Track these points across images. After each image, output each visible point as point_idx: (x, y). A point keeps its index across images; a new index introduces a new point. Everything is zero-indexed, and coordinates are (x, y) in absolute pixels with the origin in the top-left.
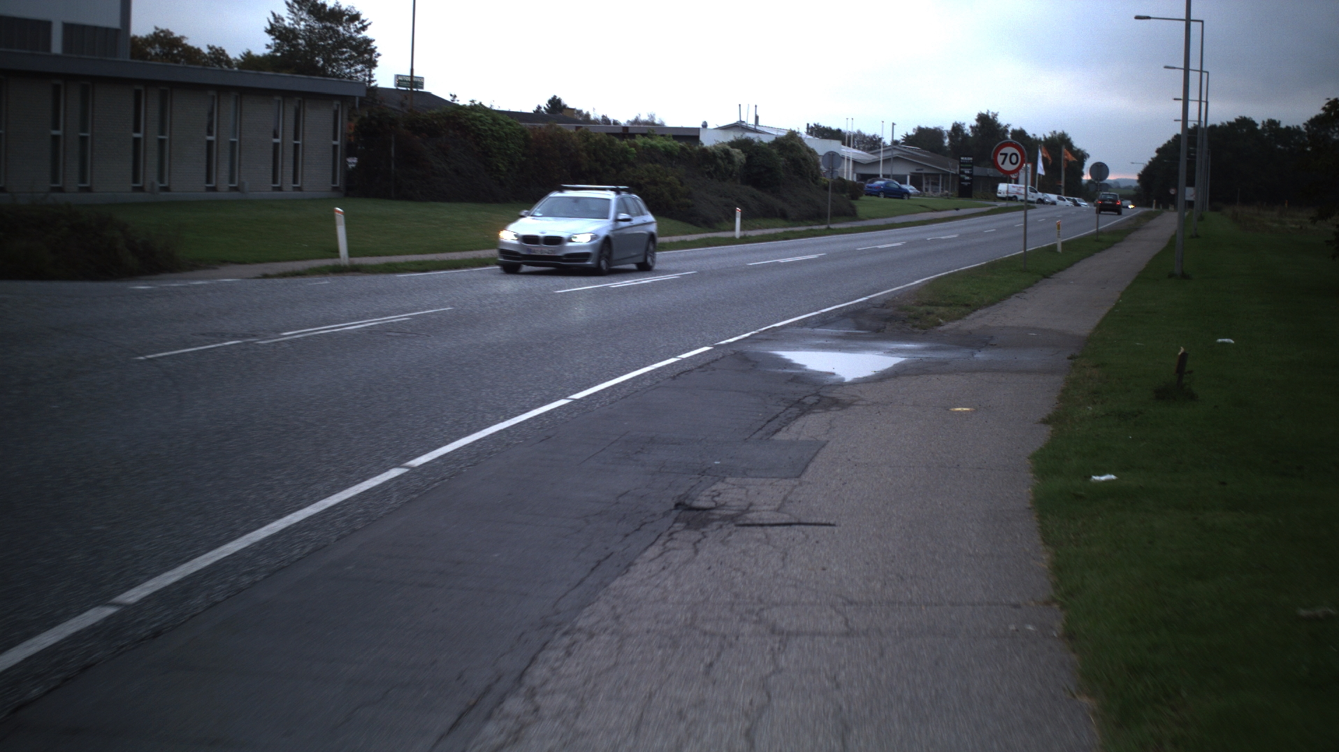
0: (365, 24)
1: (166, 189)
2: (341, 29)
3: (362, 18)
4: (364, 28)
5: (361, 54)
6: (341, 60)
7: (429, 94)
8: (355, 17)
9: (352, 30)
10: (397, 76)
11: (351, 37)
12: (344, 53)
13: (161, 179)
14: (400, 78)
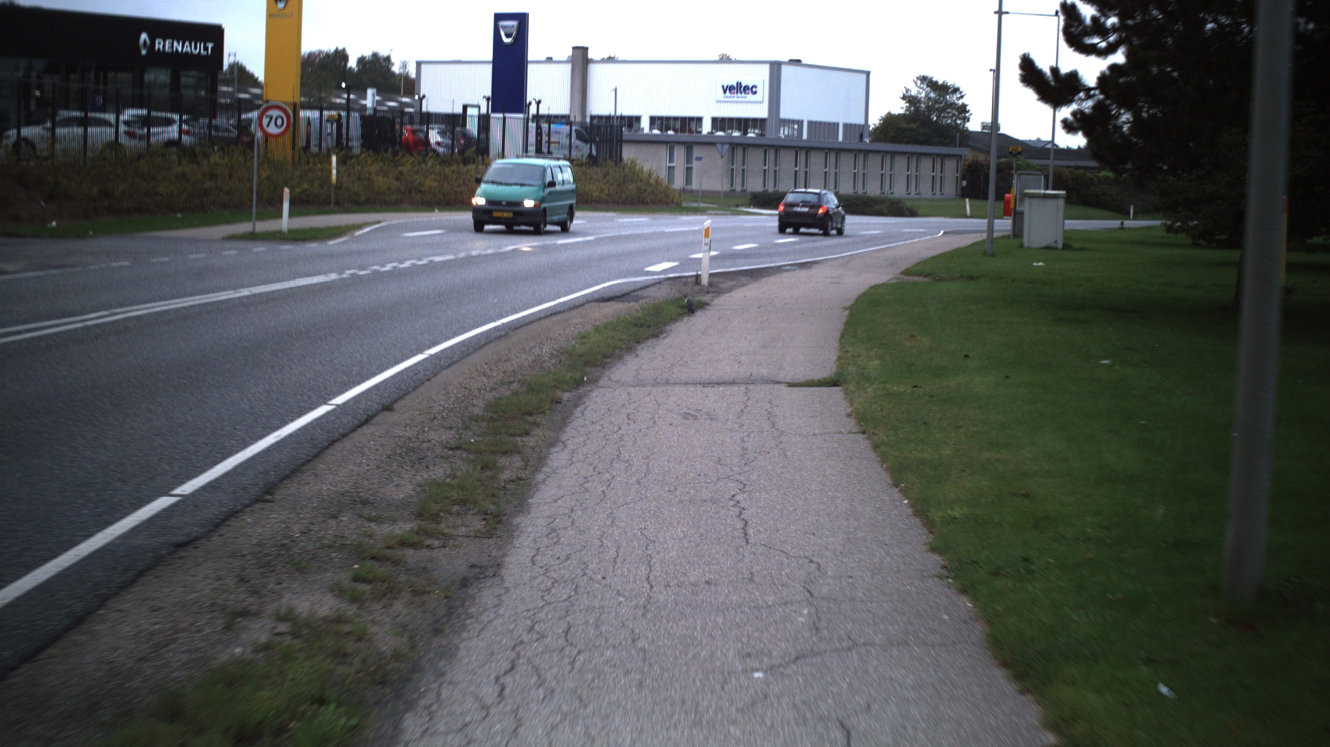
0: (963, 94)
2: (948, 97)
3: (961, 90)
4: (962, 97)
5: (960, 113)
6: (948, 117)
7: (1004, 136)
8: (956, 90)
9: (955, 99)
10: (983, 123)
11: (954, 103)
12: (949, 113)
14: (984, 124)
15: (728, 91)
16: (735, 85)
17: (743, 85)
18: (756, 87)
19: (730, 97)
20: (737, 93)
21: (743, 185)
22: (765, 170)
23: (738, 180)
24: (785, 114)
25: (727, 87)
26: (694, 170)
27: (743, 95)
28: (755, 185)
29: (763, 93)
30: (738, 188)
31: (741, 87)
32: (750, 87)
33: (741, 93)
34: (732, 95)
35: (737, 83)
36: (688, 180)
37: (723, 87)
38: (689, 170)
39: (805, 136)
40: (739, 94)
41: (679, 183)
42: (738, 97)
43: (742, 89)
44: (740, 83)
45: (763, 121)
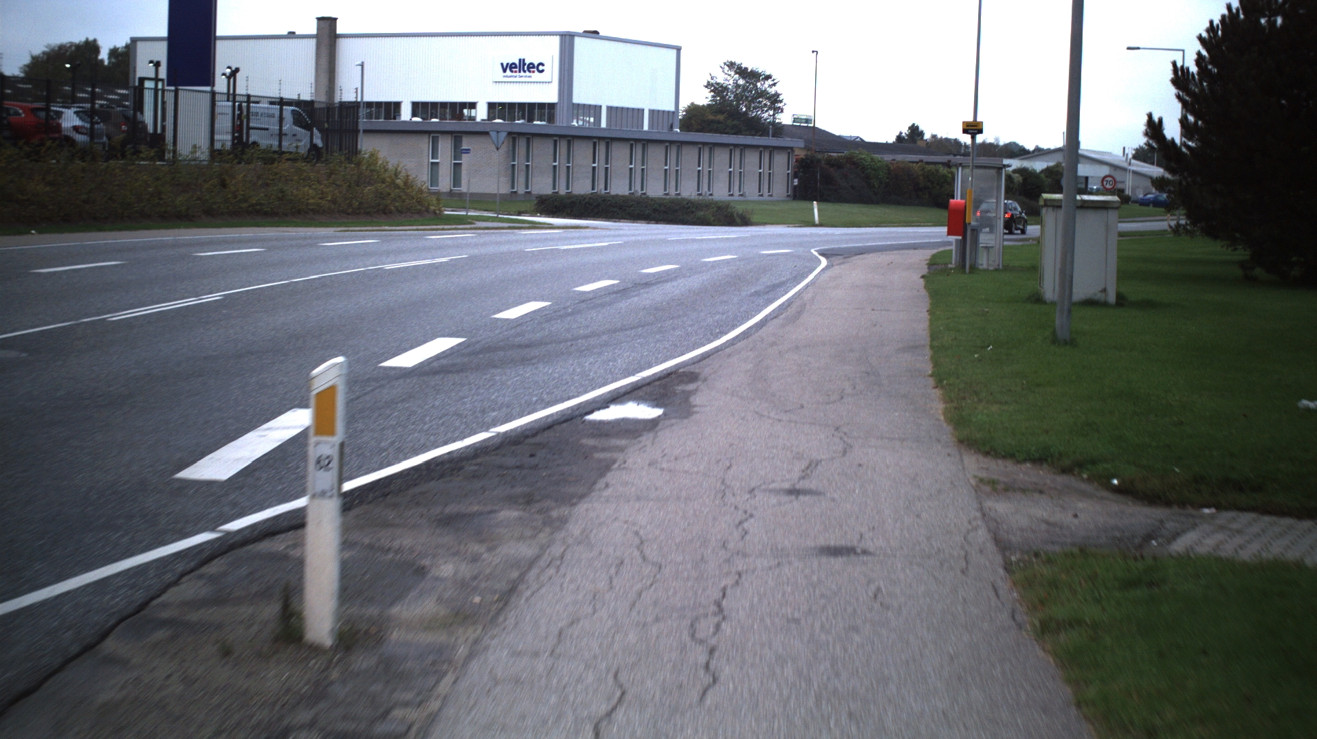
0: (775, 82)
1: (711, 195)
2: (758, 84)
3: (774, 78)
4: (774, 85)
5: (772, 103)
7: (819, 130)
9: (767, 86)
11: (766, 91)
12: (761, 103)
13: (709, 189)
15: (508, 70)
16: (517, 63)
17: (527, 62)
18: (543, 65)
19: (511, 77)
20: (520, 72)
21: (527, 187)
22: (555, 167)
23: (521, 180)
24: (579, 97)
25: (508, 64)
26: (464, 167)
27: (527, 74)
28: (542, 186)
29: (552, 71)
30: (521, 190)
31: (524, 64)
32: (536, 65)
33: (525, 71)
34: (514, 74)
35: (520, 60)
36: (457, 180)
37: (502, 64)
38: (457, 167)
39: (604, 125)
40: (522, 74)
41: (445, 184)
42: (521, 77)
43: (526, 67)
44: (524, 60)
45: (552, 106)
